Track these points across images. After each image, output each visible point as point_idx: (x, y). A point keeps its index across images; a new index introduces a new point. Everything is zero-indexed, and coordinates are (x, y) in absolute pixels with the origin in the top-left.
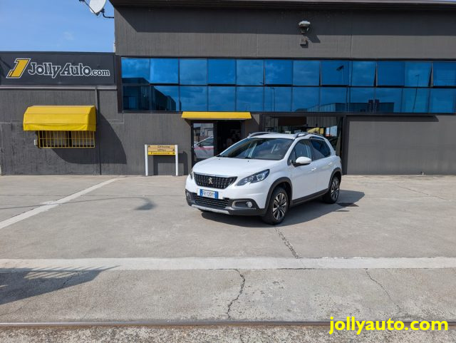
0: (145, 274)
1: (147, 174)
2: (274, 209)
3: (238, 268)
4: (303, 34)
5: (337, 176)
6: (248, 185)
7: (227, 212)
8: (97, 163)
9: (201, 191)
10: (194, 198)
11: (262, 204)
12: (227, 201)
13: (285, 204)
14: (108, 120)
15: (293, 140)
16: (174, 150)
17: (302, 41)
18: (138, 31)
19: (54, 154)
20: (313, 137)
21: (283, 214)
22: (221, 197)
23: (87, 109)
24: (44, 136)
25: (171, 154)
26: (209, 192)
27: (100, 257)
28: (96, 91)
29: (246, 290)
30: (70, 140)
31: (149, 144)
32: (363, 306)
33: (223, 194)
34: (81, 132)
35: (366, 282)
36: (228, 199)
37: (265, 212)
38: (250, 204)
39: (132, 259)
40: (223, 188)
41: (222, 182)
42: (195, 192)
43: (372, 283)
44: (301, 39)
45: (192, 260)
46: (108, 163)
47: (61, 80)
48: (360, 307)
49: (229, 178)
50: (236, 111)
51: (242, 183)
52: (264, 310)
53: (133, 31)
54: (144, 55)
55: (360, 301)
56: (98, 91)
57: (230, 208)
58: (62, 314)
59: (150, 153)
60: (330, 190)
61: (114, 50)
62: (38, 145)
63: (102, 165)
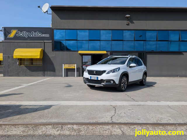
0: (71, 107)
1: (63, 76)
2: (122, 85)
3: (111, 105)
4: (127, 20)
5: (145, 74)
6: (111, 74)
7: (102, 85)
8: (43, 71)
9: (91, 77)
10: (87, 80)
11: (117, 82)
12: (102, 81)
13: (126, 83)
14: (48, 54)
15: (128, 58)
16: (75, 66)
17: (127, 23)
18: (61, 19)
19: (25, 68)
20: (135, 57)
21: (125, 87)
22: (99, 79)
23: (40, 50)
24: (21, 61)
25: (74, 68)
26: (94, 77)
27: (50, 101)
28: (43, 43)
29: (117, 112)
30: (32, 62)
31: (65, 64)
32: (172, 118)
33: (100, 78)
34: (36, 59)
35: (170, 110)
36: (103, 80)
37: (118, 86)
38: (112, 82)
39: (64, 101)
40: (100, 75)
41: (100, 73)
42: (88, 77)
43: (173, 110)
44: (126, 22)
45: (91, 102)
46: (47, 71)
47: (29, 38)
48: (170, 118)
49: (103, 71)
50: (100, 50)
51: (108, 73)
52: (127, 119)
53: (59, 19)
54: (63, 28)
55: (170, 116)
56: (44, 42)
57: (103, 84)
58: (37, 120)
59: (65, 68)
60: (143, 80)
61: (51, 26)
62: (19, 64)
63: (45, 72)
